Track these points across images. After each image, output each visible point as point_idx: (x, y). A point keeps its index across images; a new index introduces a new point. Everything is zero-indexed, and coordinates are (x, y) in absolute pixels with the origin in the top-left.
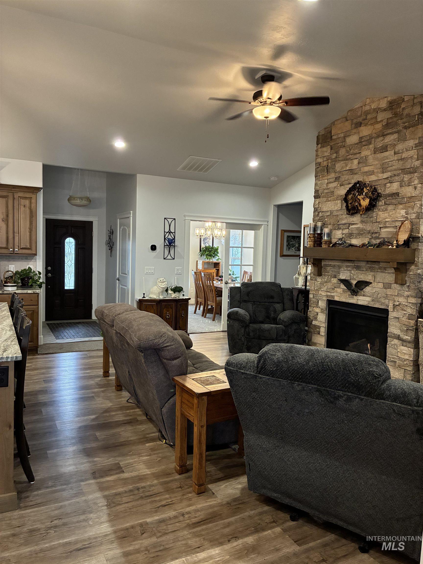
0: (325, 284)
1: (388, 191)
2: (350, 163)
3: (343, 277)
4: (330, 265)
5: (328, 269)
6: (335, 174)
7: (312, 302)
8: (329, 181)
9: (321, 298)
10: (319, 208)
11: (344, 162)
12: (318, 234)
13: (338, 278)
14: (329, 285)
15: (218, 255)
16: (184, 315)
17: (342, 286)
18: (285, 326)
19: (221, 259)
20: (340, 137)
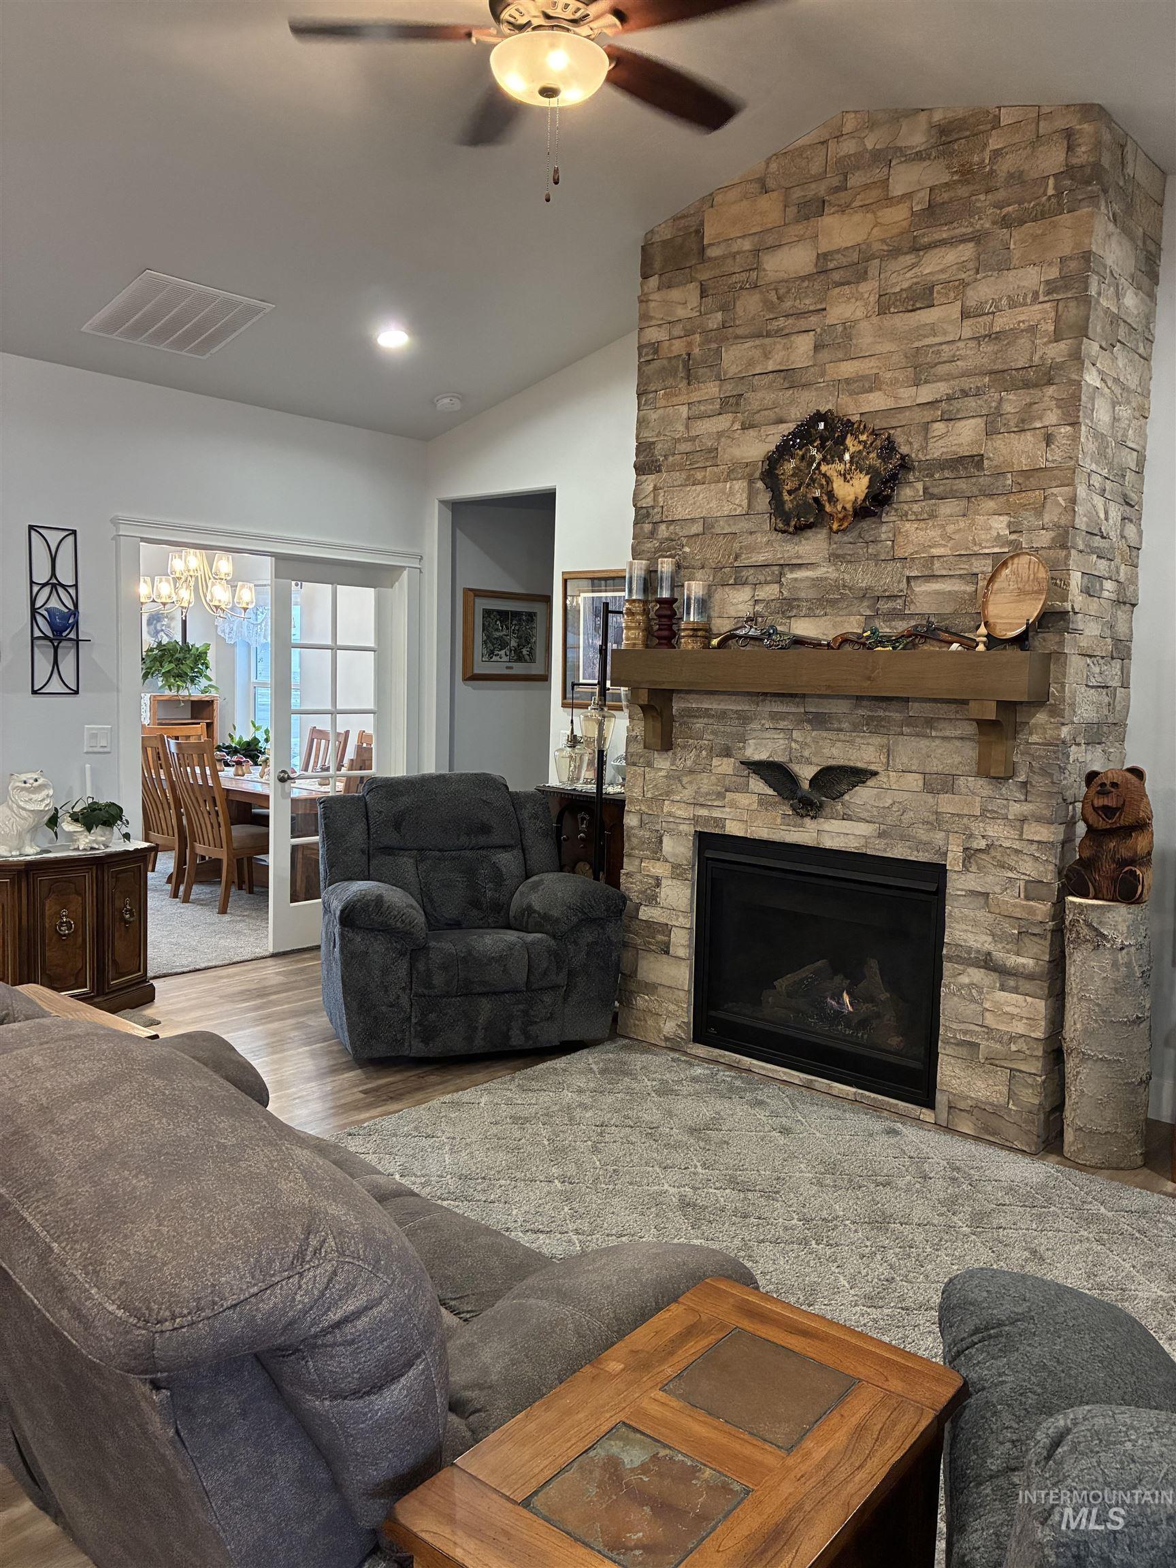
0: (685, 780)
1: (937, 450)
2: (779, 347)
3: (758, 751)
4: (706, 713)
5: (699, 724)
6: (721, 386)
7: (635, 841)
8: (696, 410)
9: (672, 826)
10: (658, 510)
11: (758, 342)
12: (661, 601)
13: (738, 756)
14: (706, 783)
15: (208, 672)
16: (132, 915)
17: (758, 785)
18: (554, 937)
19: (216, 688)
20: (738, 253)
